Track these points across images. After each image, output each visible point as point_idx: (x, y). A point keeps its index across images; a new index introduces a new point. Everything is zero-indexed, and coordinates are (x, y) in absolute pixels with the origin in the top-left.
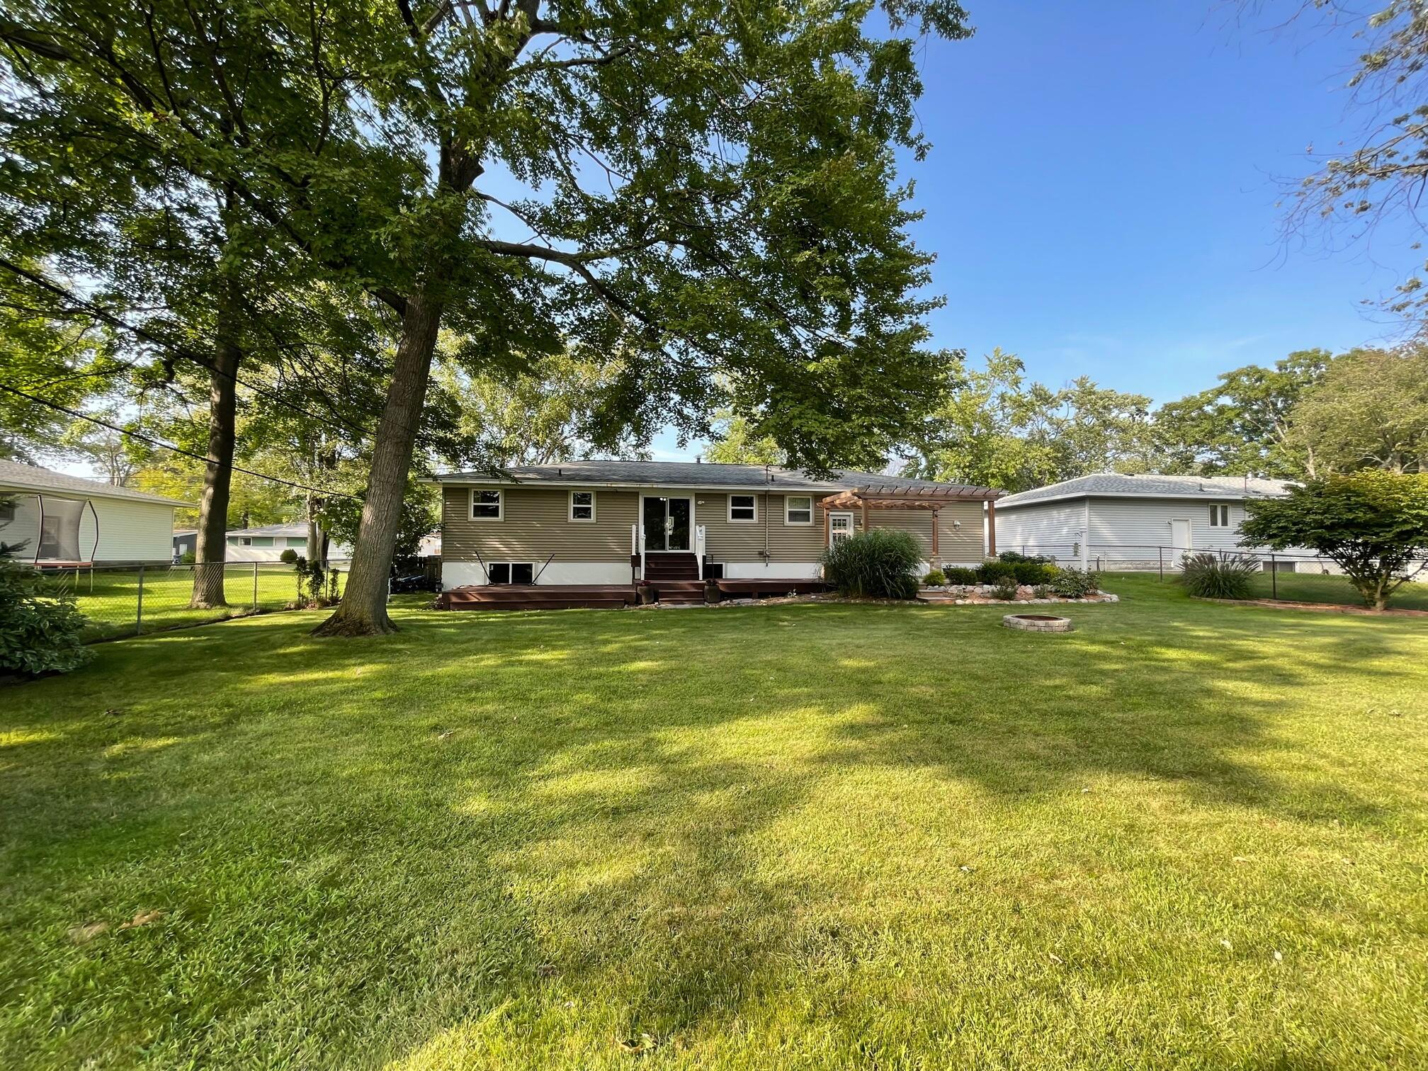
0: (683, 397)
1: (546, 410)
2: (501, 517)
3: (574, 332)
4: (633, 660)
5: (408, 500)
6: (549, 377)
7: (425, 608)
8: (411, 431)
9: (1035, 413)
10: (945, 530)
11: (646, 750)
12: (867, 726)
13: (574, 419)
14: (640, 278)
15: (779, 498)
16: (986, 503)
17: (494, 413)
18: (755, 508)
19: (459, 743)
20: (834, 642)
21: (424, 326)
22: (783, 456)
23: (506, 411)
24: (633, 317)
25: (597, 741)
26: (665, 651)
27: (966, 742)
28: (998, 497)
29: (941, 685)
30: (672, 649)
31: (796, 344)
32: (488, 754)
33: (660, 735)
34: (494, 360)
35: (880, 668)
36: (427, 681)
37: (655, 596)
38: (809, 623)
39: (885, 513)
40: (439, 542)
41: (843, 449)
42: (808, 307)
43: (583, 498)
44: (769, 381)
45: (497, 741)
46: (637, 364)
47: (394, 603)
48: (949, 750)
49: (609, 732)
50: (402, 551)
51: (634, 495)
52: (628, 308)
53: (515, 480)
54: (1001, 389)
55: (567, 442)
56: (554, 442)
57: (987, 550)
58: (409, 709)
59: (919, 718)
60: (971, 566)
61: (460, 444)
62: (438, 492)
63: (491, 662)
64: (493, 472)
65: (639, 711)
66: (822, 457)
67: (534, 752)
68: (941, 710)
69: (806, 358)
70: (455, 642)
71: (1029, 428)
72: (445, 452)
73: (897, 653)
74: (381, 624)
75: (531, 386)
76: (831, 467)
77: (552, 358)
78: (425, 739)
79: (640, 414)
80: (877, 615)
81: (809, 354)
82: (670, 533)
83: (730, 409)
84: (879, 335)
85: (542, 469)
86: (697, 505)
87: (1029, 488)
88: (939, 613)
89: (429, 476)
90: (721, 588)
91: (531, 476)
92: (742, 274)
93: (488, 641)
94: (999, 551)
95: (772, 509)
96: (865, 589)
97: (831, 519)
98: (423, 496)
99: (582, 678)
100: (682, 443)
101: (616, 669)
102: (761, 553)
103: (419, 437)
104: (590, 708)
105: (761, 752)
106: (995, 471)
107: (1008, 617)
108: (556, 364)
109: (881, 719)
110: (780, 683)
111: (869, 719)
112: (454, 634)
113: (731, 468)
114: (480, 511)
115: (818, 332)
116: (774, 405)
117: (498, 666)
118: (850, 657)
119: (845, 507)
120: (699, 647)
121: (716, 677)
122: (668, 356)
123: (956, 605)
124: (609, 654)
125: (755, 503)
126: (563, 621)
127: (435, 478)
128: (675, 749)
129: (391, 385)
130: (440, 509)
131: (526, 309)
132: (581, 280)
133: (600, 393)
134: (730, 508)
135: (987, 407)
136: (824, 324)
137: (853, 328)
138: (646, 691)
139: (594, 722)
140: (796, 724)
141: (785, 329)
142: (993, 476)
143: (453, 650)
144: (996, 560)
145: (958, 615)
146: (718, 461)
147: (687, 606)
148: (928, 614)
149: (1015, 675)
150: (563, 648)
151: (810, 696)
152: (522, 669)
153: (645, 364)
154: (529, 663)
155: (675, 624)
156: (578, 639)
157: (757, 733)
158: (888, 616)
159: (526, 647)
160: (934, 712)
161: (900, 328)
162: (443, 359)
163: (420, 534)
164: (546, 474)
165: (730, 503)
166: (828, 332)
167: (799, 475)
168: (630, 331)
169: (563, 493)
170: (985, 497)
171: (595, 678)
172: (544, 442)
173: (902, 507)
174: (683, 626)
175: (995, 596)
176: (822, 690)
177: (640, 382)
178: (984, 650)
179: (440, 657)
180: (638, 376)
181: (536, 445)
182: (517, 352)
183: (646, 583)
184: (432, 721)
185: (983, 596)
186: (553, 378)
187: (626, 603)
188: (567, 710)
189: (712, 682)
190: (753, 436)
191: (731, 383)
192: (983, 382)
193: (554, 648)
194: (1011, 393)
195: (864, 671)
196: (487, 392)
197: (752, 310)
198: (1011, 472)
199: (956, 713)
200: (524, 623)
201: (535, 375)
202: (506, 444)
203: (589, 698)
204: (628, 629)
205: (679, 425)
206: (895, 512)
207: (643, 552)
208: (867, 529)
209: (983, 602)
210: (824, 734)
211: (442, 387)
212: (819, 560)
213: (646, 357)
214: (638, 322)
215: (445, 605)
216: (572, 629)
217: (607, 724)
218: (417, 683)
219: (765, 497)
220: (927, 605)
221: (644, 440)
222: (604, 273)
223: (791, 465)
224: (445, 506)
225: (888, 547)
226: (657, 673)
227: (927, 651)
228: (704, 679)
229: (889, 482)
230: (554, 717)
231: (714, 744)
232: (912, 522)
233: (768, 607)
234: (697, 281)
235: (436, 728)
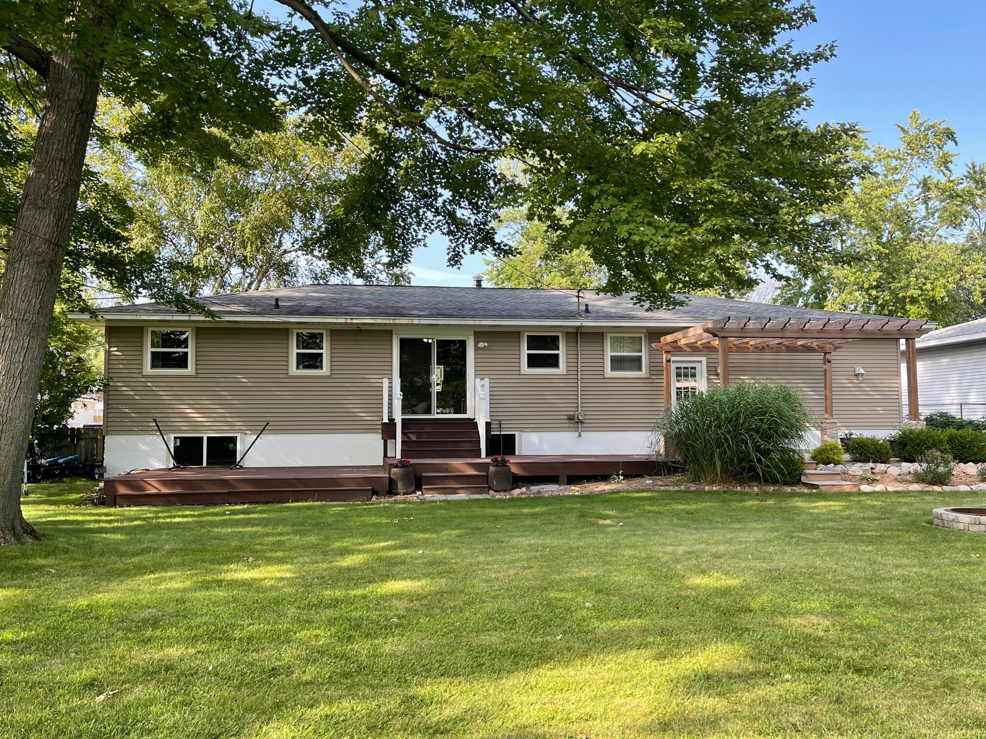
0: (455, 191)
1: (256, 211)
2: (191, 369)
3: (297, 101)
4: (385, 578)
5: (54, 346)
6: (260, 163)
7: (78, 503)
8: (58, 245)
9: (975, 207)
10: (841, 381)
11: (404, 714)
12: (730, 676)
13: (298, 223)
14: (391, 22)
15: (597, 336)
16: (903, 341)
17: (182, 217)
18: (562, 352)
19: (127, 707)
20: (681, 550)
21: (76, 93)
22: (601, 276)
23: (197, 214)
24: (380, 78)
25: (330, 701)
26: (431, 564)
27: (880, 702)
28: (921, 332)
29: (840, 614)
30: (442, 562)
31: (619, 113)
32: (170, 722)
33: (424, 691)
34: (181, 142)
35: (748, 588)
36: (81, 614)
37: (418, 483)
38: (643, 521)
39: (753, 357)
40: (100, 406)
41: (690, 265)
42: (634, 61)
43: (311, 340)
44: (580, 169)
45: (184, 704)
46: (388, 146)
47: (32, 497)
48: (855, 712)
49: (349, 688)
50: (45, 419)
51: (385, 333)
52: (372, 65)
53: (211, 314)
54: (922, 172)
55: (287, 258)
56: (270, 257)
57: (906, 411)
58: (52, 656)
59: (808, 663)
60: (882, 435)
61: (131, 263)
62: (98, 331)
63: (177, 585)
64: (181, 304)
65: (393, 655)
66: (659, 276)
67: (238, 718)
68: (842, 653)
69: (634, 133)
70: (123, 554)
71: (967, 228)
72: (109, 274)
73: (774, 565)
74: (13, 529)
75: (235, 178)
76: (672, 290)
77: (264, 137)
78: (76, 702)
79: (395, 219)
80: (745, 509)
81: (638, 128)
82: (439, 388)
83: (524, 209)
84: (739, 99)
85: (250, 298)
86: (476, 348)
87: (967, 317)
88: (835, 505)
89: (85, 309)
90: (514, 470)
91: (234, 308)
92: (539, 14)
93: (172, 552)
94: (924, 412)
95: (586, 352)
96: (725, 470)
97: (673, 366)
98: (76, 339)
99: (310, 607)
100: (455, 259)
101: (359, 592)
102: (571, 418)
103: (69, 254)
104: (322, 652)
105: (574, 716)
106: (916, 293)
107: (940, 510)
108: (271, 146)
109: (751, 666)
110: (600, 613)
111: (733, 666)
112: (121, 542)
113: (526, 295)
114: (160, 360)
115: (650, 96)
116: (586, 205)
117: (185, 590)
118: (703, 572)
119: (694, 349)
120: (481, 559)
121: (507, 604)
122: (434, 135)
123: (861, 493)
124: (349, 569)
125: (562, 344)
126: (282, 522)
127: (94, 313)
128: (447, 712)
129: (29, 179)
130: (102, 356)
131: (228, 67)
132: (305, 25)
133: (334, 188)
134: (525, 352)
135: (901, 199)
136: (659, 85)
137: (701, 90)
138: (403, 624)
139: (326, 672)
140: (624, 674)
141: (603, 94)
142: (914, 301)
143: (120, 565)
144: (919, 425)
145: (865, 508)
146: (507, 285)
147: (462, 496)
148: (821, 505)
149: (952, 599)
150: (281, 561)
151: (644, 630)
152: (221, 594)
153: (400, 146)
154: (234, 584)
155: (446, 523)
156: (304, 548)
157: (567, 687)
158: (759, 510)
159: (228, 560)
160: (830, 656)
161: (768, 89)
162: (105, 139)
163: (73, 395)
164: (255, 305)
165: (524, 345)
166: (664, 96)
167: (625, 303)
168: (378, 99)
169: (281, 333)
170: (902, 332)
171: (329, 606)
172: (254, 258)
173: (778, 349)
174: (458, 527)
175: (919, 479)
176: (663, 622)
177: (392, 171)
178: (905, 561)
179: (100, 577)
180: (390, 162)
181: (243, 263)
182: (214, 130)
183: (402, 464)
184: (87, 673)
185: (900, 479)
186: (267, 166)
187: (375, 492)
188: (288, 654)
189: (500, 611)
190: (557, 247)
191: (525, 171)
192: (894, 163)
193: (269, 561)
194: (939, 177)
195: (724, 592)
196: (171, 188)
197: (553, 65)
198: (940, 294)
199: (863, 657)
200: (224, 524)
201: (242, 162)
202: (199, 262)
203: (321, 636)
204: (376, 532)
205: (450, 233)
206: (768, 356)
207: (398, 417)
208: (726, 381)
209: (901, 487)
210: (666, 688)
211: (104, 180)
212: (655, 428)
213: (402, 134)
214: (388, 84)
215: (109, 498)
216: (295, 533)
217: (346, 675)
218: (65, 617)
219: (576, 335)
220: (817, 493)
221: (401, 257)
222: (339, 15)
223: (614, 287)
224: (108, 353)
225: (759, 410)
226: (420, 597)
227: (818, 563)
228: (489, 607)
229: (757, 312)
230: (268, 665)
231: (503, 704)
232: (791, 370)
233: (581, 497)
234: (473, 24)
235: (92, 685)
